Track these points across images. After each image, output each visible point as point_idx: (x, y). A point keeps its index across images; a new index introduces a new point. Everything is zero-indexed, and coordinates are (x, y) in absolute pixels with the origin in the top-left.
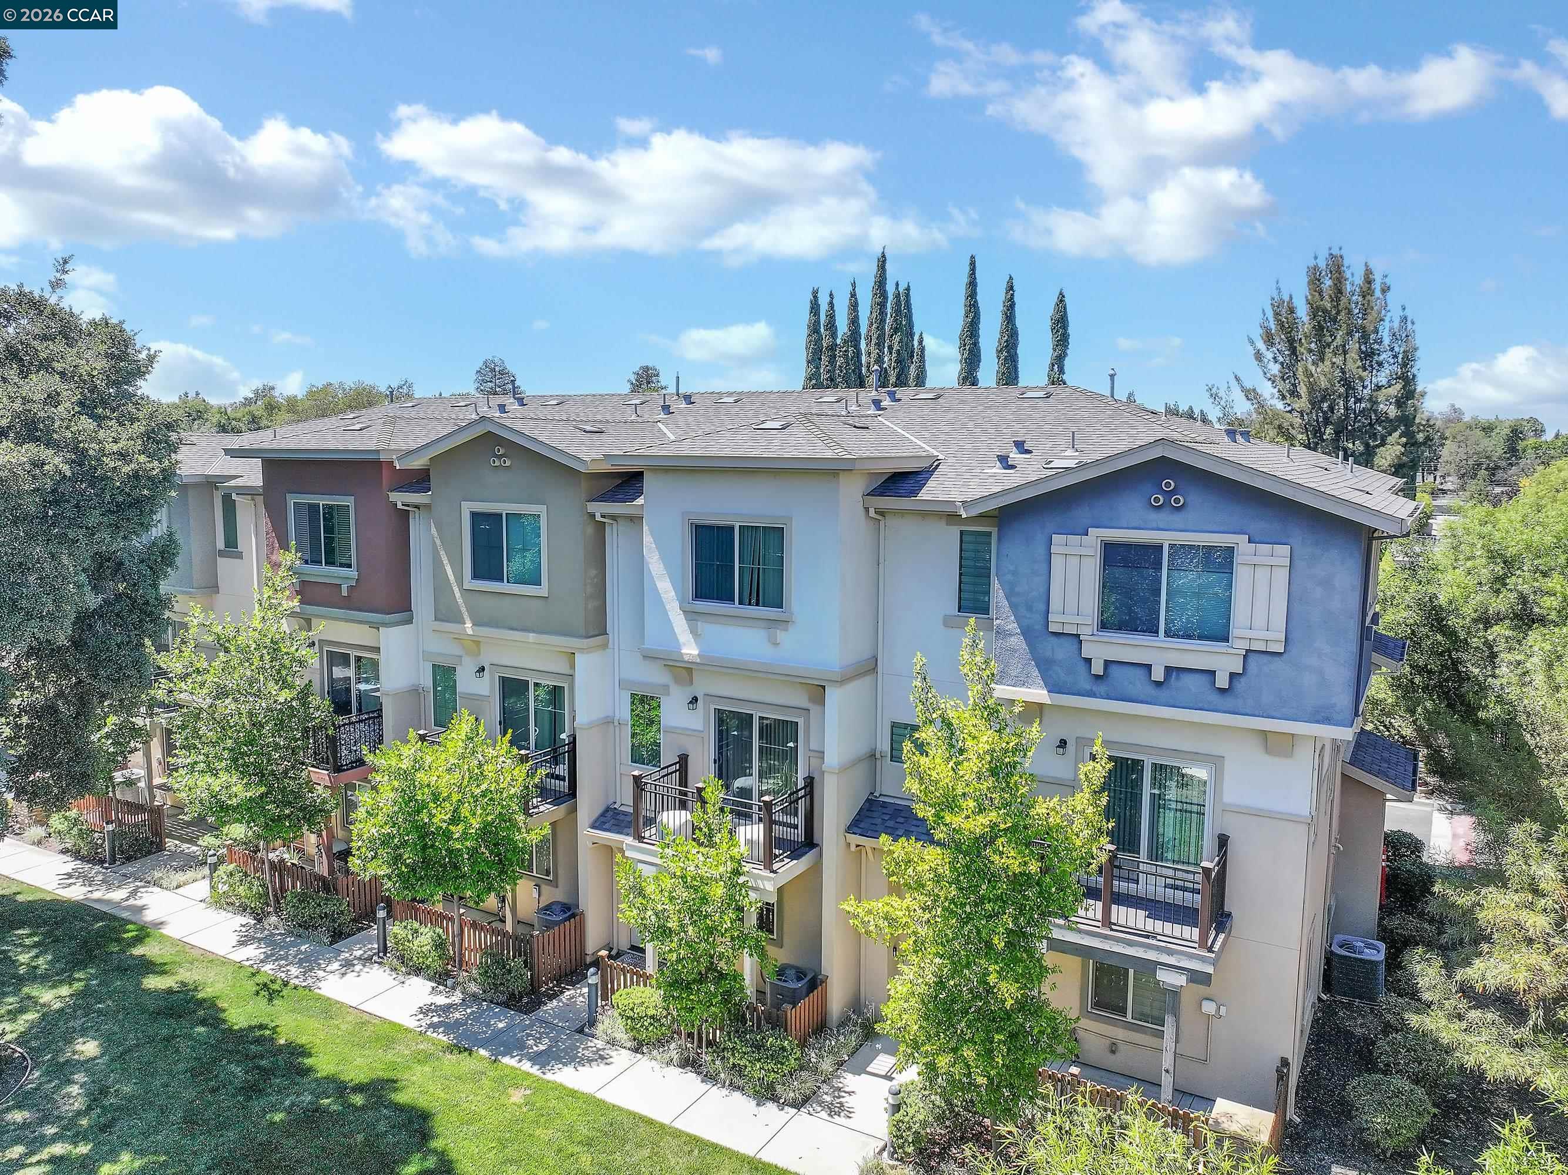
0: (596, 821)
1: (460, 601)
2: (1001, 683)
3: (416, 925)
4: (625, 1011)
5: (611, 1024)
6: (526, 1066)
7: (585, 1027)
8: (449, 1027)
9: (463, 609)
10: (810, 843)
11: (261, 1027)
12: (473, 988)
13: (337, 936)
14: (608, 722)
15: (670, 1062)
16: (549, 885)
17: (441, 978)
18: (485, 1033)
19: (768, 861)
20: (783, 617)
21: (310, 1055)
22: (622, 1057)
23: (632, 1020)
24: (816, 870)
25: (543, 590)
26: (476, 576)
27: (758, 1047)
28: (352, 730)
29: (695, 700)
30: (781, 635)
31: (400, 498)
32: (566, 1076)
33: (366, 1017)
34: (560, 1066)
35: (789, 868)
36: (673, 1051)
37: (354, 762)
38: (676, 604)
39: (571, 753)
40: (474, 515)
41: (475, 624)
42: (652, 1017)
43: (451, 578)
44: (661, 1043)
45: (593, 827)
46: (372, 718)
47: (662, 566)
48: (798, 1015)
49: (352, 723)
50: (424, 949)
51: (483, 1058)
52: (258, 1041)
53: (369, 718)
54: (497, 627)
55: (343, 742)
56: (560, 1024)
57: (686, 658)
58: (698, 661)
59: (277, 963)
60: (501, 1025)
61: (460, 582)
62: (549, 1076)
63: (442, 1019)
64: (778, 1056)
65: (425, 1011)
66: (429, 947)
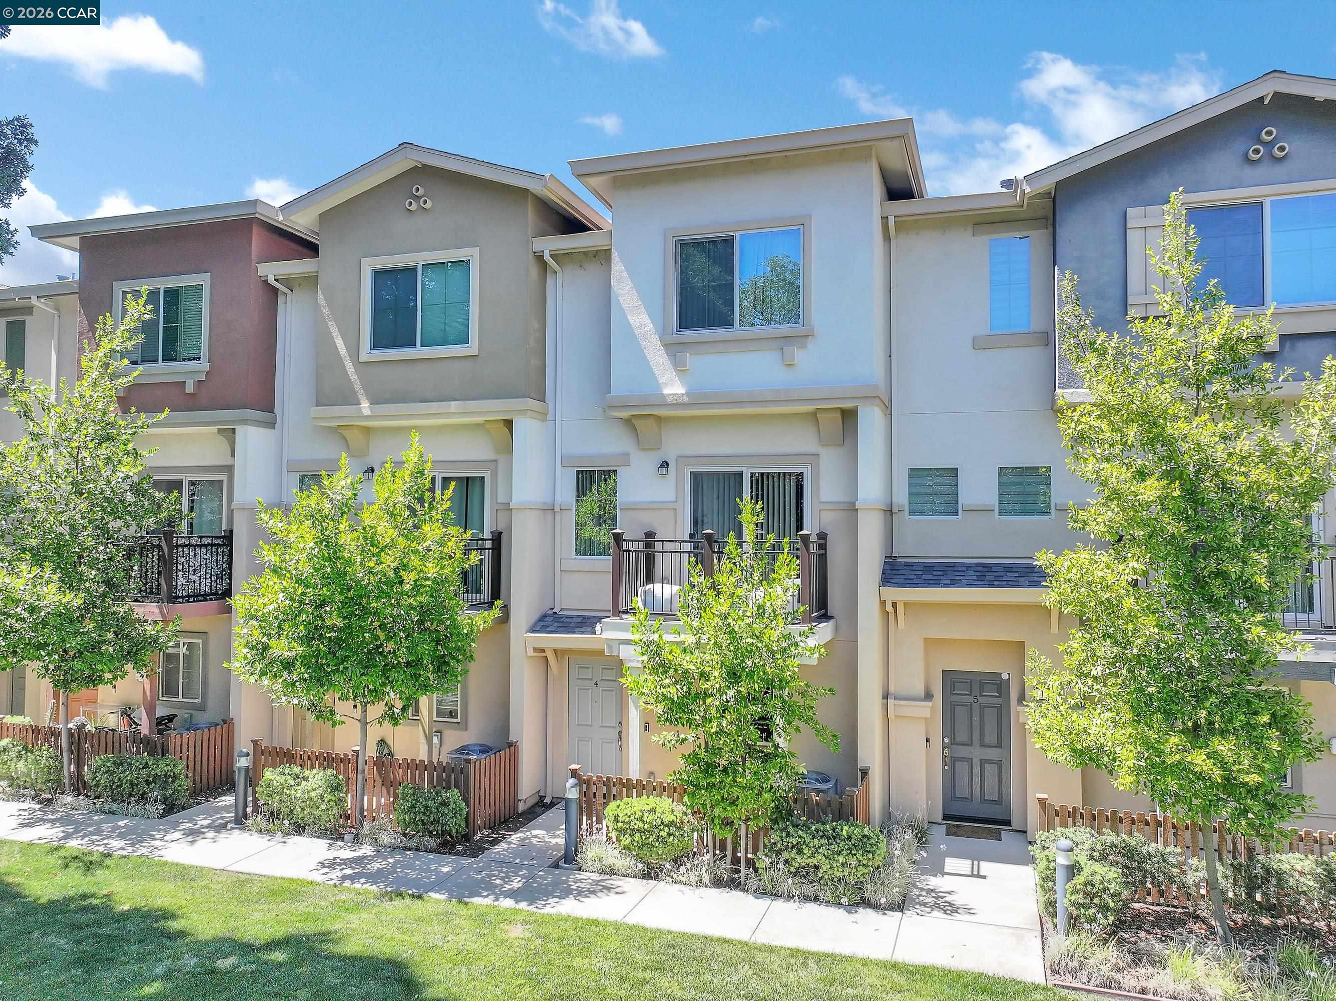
0: (535, 624)
1: (354, 377)
2: (1069, 387)
3: (297, 769)
4: (629, 823)
6: (507, 903)
7: (560, 862)
8: (373, 877)
9: (358, 386)
10: (824, 613)
11: (84, 897)
12: (385, 839)
13: (171, 808)
14: (550, 509)
15: (700, 883)
16: (455, 729)
17: (335, 835)
18: (429, 878)
20: (802, 331)
21: (174, 916)
25: (472, 348)
26: (377, 344)
28: (192, 554)
29: (665, 464)
30: (799, 355)
31: (271, 271)
32: (571, 908)
33: (243, 877)
34: (557, 900)
36: (703, 867)
37: (191, 596)
38: (655, 340)
39: (495, 551)
40: (379, 275)
41: (374, 402)
42: (672, 823)
43: (342, 350)
45: (532, 630)
46: (215, 545)
47: (636, 296)
49: (193, 545)
50: (313, 794)
51: (437, 901)
52: (85, 910)
53: (212, 545)
54: (404, 400)
55: (180, 567)
56: (526, 863)
57: (670, 400)
58: (686, 400)
59: (87, 839)
60: (445, 869)
61: (354, 353)
62: (548, 910)
63: (357, 871)
65: (329, 865)
66: (319, 792)
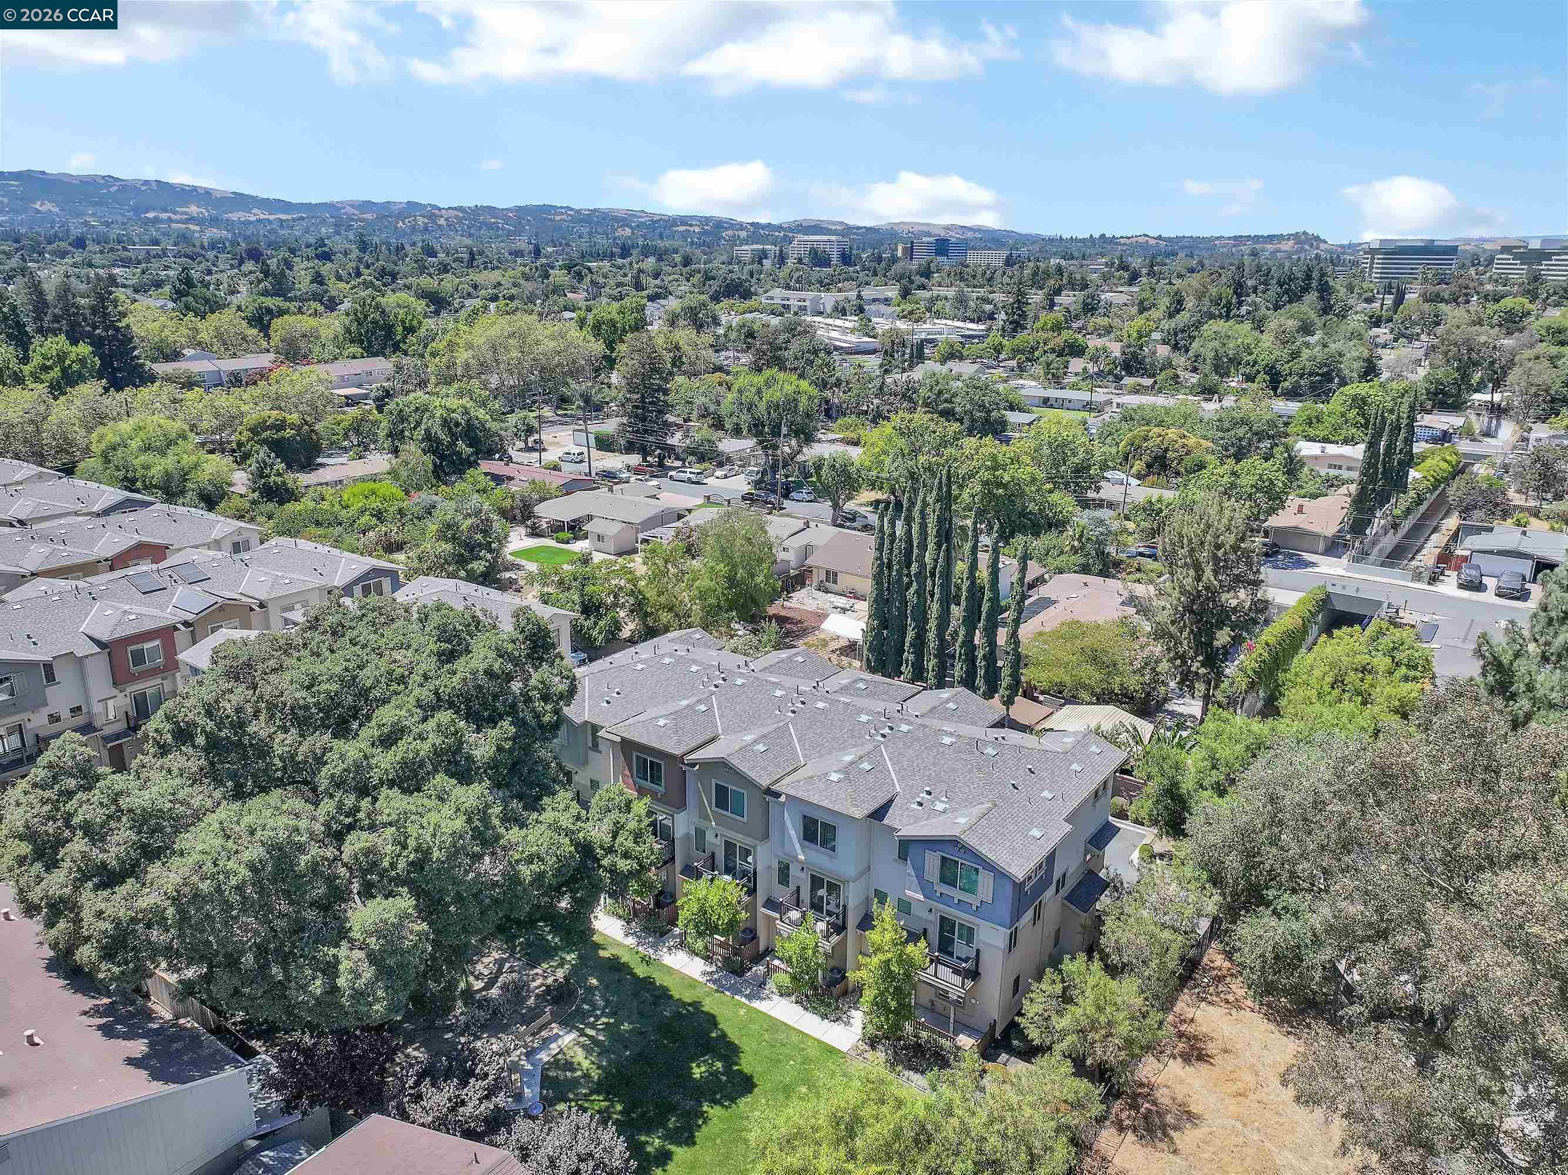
0: (764, 904)
1: (710, 813)
4: (777, 983)
5: (771, 985)
6: (743, 1000)
7: (762, 985)
8: (715, 982)
9: (711, 816)
10: (844, 927)
11: (649, 977)
12: (719, 963)
13: (661, 934)
14: (769, 867)
15: (792, 1002)
17: (707, 958)
18: (727, 984)
19: (827, 937)
20: (835, 854)
21: (670, 991)
22: (776, 998)
23: (779, 988)
24: (845, 939)
25: (744, 819)
26: (717, 806)
27: (823, 1001)
29: (803, 868)
30: (834, 859)
32: (756, 1004)
33: (683, 975)
34: (755, 1000)
35: (835, 939)
36: (793, 998)
38: (797, 840)
39: (754, 876)
41: (716, 824)
42: (786, 985)
43: (707, 805)
44: (789, 995)
45: (763, 907)
48: (837, 990)
51: (728, 995)
52: (650, 983)
54: (726, 828)
56: (753, 982)
57: (800, 857)
59: (643, 947)
60: (732, 981)
61: (710, 807)
62: (751, 1004)
63: (710, 978)
64: (829, 1005)
65: (704, 974)
